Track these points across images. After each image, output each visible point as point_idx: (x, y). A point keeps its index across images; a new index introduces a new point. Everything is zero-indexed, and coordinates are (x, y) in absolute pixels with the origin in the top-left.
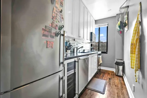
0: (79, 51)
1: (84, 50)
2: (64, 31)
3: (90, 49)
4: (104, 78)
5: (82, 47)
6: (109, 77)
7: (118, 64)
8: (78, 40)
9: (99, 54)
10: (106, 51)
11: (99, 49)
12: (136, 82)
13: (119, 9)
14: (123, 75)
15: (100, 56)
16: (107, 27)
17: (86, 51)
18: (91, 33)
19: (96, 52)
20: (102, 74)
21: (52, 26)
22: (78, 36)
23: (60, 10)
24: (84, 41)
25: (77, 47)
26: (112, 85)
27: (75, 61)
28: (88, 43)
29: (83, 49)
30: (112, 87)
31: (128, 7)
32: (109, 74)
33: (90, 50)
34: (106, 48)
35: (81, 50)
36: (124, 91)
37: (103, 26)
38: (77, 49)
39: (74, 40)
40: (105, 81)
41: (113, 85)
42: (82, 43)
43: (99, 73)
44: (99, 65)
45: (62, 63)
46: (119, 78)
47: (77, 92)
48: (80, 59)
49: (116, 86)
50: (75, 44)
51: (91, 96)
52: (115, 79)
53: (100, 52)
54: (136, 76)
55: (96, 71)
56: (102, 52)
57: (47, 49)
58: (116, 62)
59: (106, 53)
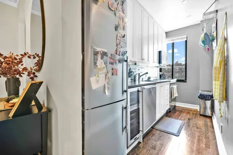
0: (143, 79)
1: (149, 78)
2: (127, 57)
3: (159, 76)
4: (180, 117)
5: (147, 73)
6: (188, 116)
7: (203, 97)
8: (140, 64)
9: (172, 84)
10: (184, 79)
11: (172, 75)
12: (221, 117)
13: (202, 15)
14: (212, 114)
15: (175, 87)
16: (186, 41)
17: (151, 79)
18: (160, 53)
19: (168, 80)
20: (177, 113)
21: (116, 54)
22: (141, 58)
23: (123, 35)
24: (149, 65)
25: (139, 74)
26: (191, 127)
27: (138, 91)
28: (155, 67)
29: (148, 76)
30: (191, 129)
31: (217, 11)
32: (189, 113)
33: (159, 78)
34: (184, 73)
35: (145, 78)
36: (210, 134)
37: (179, 40)
38: (140, 76)
39: (135, 64)
40: (181, 122)
41: (193, 127)
42: (146, 68)
43: (172, 111)
44: (173, 99)
45: (126, 91)
46: (204, 118)
47: (141, 129)
48: (144, 88)
49: (197, 128)
50: (137, 70)
51: (160, 137)
52: (197, 120)
53: (174, 80)
54: (220, 109)
55: (168, 107)
56: (177, 80)
57: (113, 76)
58: (200, 95)
59: (184, 81)
